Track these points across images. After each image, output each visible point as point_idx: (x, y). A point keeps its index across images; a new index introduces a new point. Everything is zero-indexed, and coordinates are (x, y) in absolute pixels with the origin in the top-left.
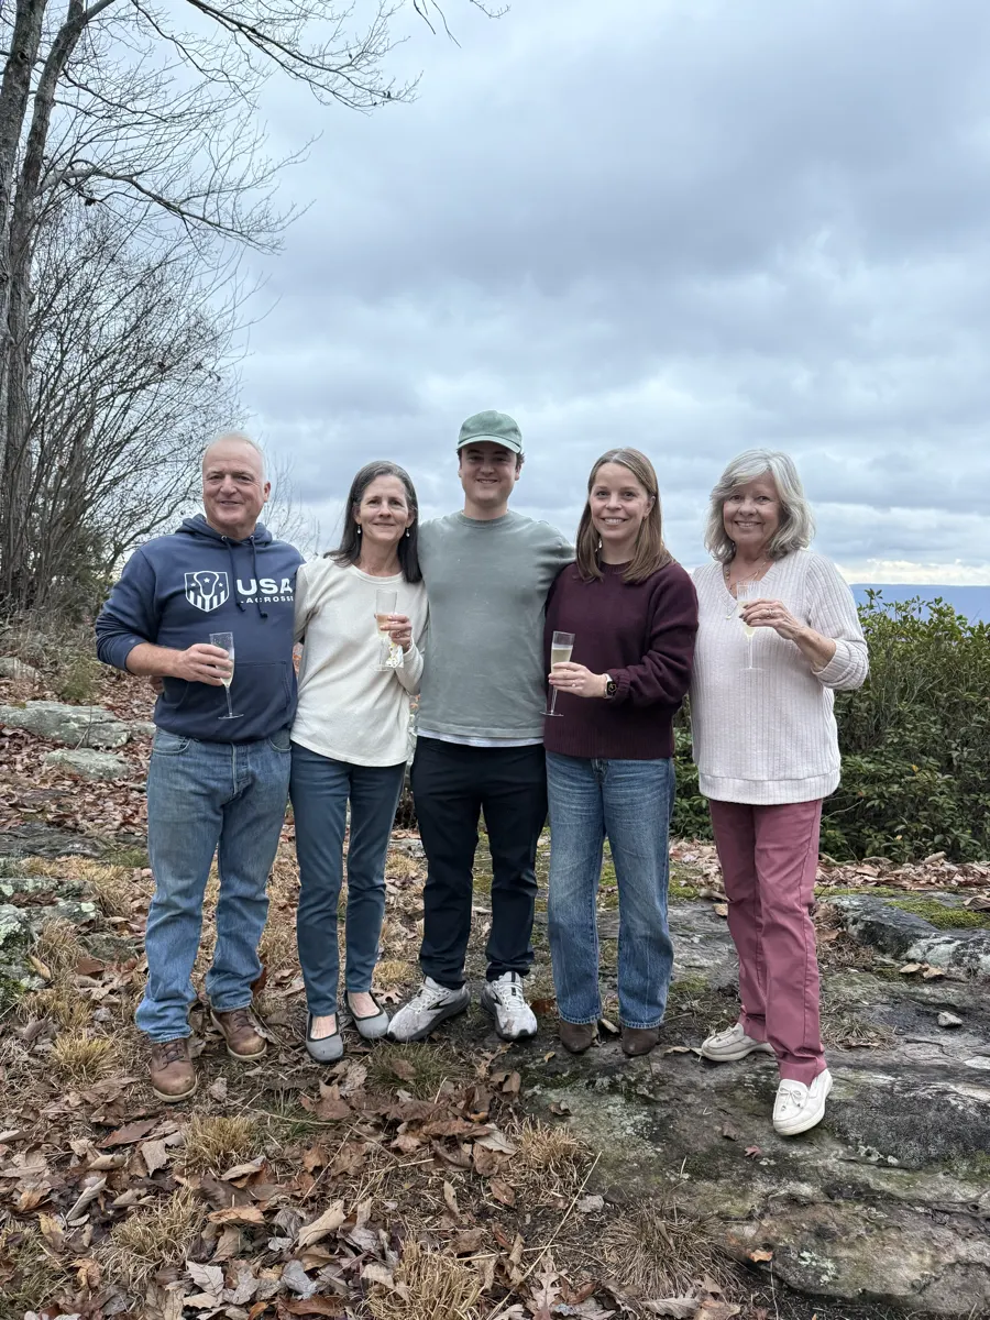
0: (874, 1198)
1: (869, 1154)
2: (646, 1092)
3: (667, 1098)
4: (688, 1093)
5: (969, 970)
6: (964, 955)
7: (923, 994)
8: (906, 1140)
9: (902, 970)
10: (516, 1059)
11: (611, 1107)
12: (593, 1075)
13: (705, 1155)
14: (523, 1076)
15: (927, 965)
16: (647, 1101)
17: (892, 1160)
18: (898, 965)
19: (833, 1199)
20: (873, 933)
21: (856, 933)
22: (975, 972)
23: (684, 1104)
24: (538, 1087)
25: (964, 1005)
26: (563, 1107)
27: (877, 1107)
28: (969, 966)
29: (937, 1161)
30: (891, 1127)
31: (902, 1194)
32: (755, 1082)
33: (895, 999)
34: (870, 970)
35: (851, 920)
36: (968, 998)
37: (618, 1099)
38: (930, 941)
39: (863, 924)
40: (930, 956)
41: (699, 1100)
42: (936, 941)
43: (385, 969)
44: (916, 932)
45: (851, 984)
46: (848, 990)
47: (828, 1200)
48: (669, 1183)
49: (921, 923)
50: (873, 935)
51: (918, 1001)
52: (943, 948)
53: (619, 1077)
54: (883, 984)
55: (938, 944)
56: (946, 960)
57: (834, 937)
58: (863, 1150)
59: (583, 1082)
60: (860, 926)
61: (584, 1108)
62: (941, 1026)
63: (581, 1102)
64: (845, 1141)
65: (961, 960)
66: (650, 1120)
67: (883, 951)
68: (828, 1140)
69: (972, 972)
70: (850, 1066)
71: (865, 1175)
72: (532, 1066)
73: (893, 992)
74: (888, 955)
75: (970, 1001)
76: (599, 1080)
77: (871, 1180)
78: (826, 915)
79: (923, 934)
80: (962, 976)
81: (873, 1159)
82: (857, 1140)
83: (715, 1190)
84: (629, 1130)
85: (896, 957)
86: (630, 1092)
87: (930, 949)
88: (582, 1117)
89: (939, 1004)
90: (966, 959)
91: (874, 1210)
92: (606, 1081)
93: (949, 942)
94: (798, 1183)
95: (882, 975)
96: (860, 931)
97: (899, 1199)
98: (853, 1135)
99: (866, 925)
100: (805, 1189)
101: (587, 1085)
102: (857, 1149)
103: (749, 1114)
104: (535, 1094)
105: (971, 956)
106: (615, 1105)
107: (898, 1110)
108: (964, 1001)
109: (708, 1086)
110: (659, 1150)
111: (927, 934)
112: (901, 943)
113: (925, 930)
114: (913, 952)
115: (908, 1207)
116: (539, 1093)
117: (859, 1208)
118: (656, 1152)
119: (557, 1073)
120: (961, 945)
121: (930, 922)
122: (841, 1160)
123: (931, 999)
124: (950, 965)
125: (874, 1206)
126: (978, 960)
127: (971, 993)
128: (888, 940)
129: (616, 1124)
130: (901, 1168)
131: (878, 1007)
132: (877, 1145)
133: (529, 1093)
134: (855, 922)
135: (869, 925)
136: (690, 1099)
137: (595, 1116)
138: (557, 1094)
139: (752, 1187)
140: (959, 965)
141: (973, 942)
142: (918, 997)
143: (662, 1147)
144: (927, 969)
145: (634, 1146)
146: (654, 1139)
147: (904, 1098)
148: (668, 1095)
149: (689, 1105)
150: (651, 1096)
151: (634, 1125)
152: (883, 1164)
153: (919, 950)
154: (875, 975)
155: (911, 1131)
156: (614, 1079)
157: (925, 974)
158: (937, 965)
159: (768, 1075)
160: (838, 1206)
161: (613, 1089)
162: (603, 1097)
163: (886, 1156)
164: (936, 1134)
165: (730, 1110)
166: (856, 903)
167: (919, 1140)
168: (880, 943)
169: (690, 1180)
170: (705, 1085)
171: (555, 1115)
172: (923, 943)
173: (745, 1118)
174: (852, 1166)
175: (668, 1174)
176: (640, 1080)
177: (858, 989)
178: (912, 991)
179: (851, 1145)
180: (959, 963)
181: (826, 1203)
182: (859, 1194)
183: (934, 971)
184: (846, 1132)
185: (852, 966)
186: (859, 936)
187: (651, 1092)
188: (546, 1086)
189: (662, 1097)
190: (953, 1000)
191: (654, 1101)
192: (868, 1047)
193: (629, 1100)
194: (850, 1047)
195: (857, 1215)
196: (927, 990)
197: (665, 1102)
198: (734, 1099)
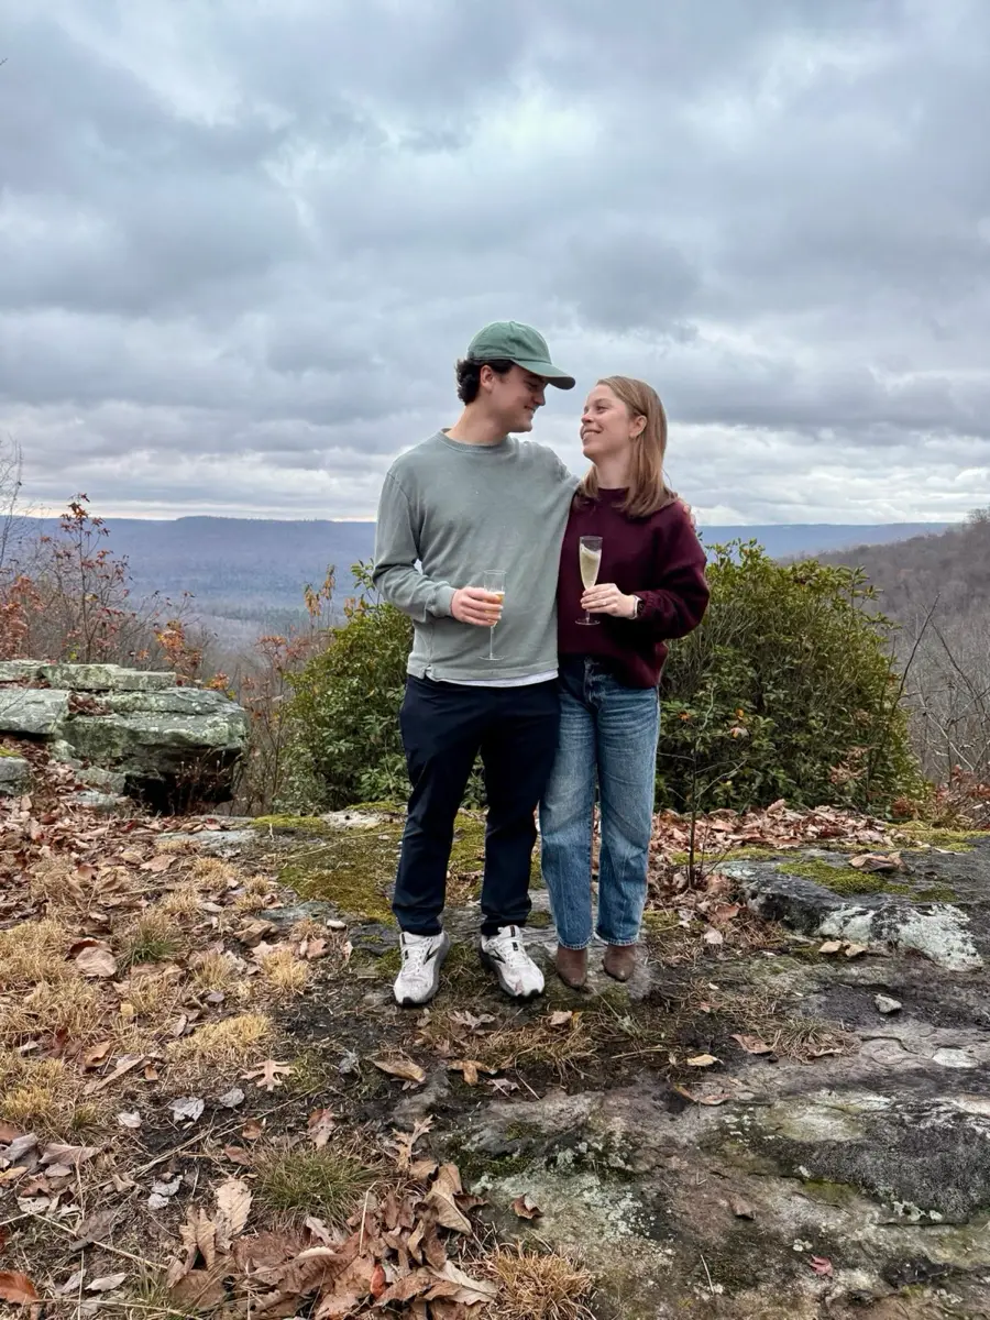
0: (942, 1277)
1: (907, 1212)
2: (621, 1163)
3: (648, 1167)
4: (669, 1156)
5: (890, 943)
6: (882, 926)
7: (852, 976)
8: (944, 1188)
9: (823, 949)
10: (446, 1137)
11: (586, 1194)
12: (550, 1150)
13: (726, 1249)
14: (461, 1164)
15: (846, 943)
16: (626, 1177)
17: (935, 1216)
18: (812, 943)
19: (896, 1287)
20: (777, 908)
21: (757, 908)
22: (896, 943)
23: (668, 1172)
24: (484, 1178)
25: (896, 983)
26: (529, 1204)
27: (895, 1147)
28: (890, 938)
29: (981, 1208)
30: (925, 1171)
31: (965, 1263)
32: (740, 1126)
33: (826, 986)
34: (787, 952)
35: (748, 893)
36: (898, 975)
37: (591, 1180)
38: (843, 913)
39: (763, 897)
40: (848, 931)
41: (686, 1164)
42: (849, 912)
43: (236, 1028)
44: (825, 904)
45: (776, 972)
46: (774, 980)
47: (891, 1290)
48: (703, 1305)
49: (823, 891)
50: (776, 908)
51: (848, 984)
52: (859, 921)
53: (583, 1147)
54: (808, 968)
55: (853, 916)
56: (865, 934)
57: (735, 915)
58: (899, 1207)
59: (541, 1162)
60: (761, 900)
61: (554, 1200)
62: (883, 1014)
63: (547, 1192)
64: (875, 1199)
65: (881, 933)
66: (639, 1204)
67: (791, 926)
68: (855, 1200)
69: (892, 945)
70: (831, 1087)
71: (916, 1243)
72: (467, 1147)
73: (820, 977)
74: (798, 932)
75: (901, 979)
76: (560, 1156)
77: (925, 1249)
78: (722, 890)
79: (833, 905)
80: (884, 950)
81: (915, 1217)
82: (888, 1194)
83: (761, 1304)
84: (623, 1227)
85: (808, 934)
86: (602, 1167)
87: (846, 923)
88: (556, 1215)
89: (870, 986)
90: (885, 931)
91: (943, 1292)
92: (568, 1154)
93: (863, 913)
94: (848, 1270)
95: (804, 957)
96: (761, 906)
97: (966, 1272)
98: (882, 1188)
99: (767, 898)
100: (862, 1279)
101: (547, 1164)
102: (892, 1207)
103: (749, 1174)
104: (485, 1190)
105: (889, 927)
106: (590, 1189)
107: (921, 1148)
108: (895, 979)
109: (690, 1141)
110: (669, 1251)
111: (837, 905)
112: (813, 917)
113: (833, 900)
114: (828, 927)
115: (977, 1279)
116: (489, 1186)
117: (928, 1293)
118: (669, 1256)
119: (505, 1154)
120: (875, 915)
121: (832, 890)
122: (880, 1225)
123: (862, 981)
124: (869, 939)
125: (941, 1286)
126: (897, 931)
127: (899, 970)
128: (796, 914)
129: (603, 1220)
130: (948, 1224)
131: (812, 997)
132: (913, 1198)
133: (476, 1188)
134: (754, 896)
135: (770, 899)
136: (674, 1163)
137: (571, 1212)
138: (513, 1185)
139: (800, 1288)
140: (879, 939)
141: (885, 910)
142: (846, 980)
143: (671, 1246)
144: (848, 947)
145: (638, 1253)
146: (658, 1234)
147: (921, 1131)
148: (648, 1162)
149: (676, 1173)
150: (629, 1168)
151: (624, 1218)
152: (926, 1223)
153: (833, 925)
154: (794, 957)
155: (946, 1175)
156: (578, 1151)
157: (848, 952)
158: (857, 940)
159: (749, 1113)
160: (904, 1296)
161: (580, 1164)
162: (572, 1180)
163: (927, 1212)
164: (972, 1173)
165: (726, 1172)
166: (749, 873)
167: (957, 1184)
168: (786, 918)
169: (726, 1293)
170: (685, 1141)
171: (523, 1219)
172: (835, 915)
173: (749, 1180)
174: (896, 1233)
175: (697, 1291)
176: (608, 1147)
177: (784, 978)
178: (839, 973)
179: (884, 1202)
180: (878, 935)
181: (891, 1295)
182: (922, 1274)
183: (856, 948)
184: (872, 1186)
185: (766, 949)
186: (760, 911)
187: (627, 1161)
188: (496, 1174)
189: (643, 1167)
190: (883, 980)
191: (632, 1174)
192: (831, 1055)
193: (603, 1178)
194: (812, 1058)
195: (929, 1305)
196: (854, 971)
197: (647, 1172)
198: (725, 1156)
